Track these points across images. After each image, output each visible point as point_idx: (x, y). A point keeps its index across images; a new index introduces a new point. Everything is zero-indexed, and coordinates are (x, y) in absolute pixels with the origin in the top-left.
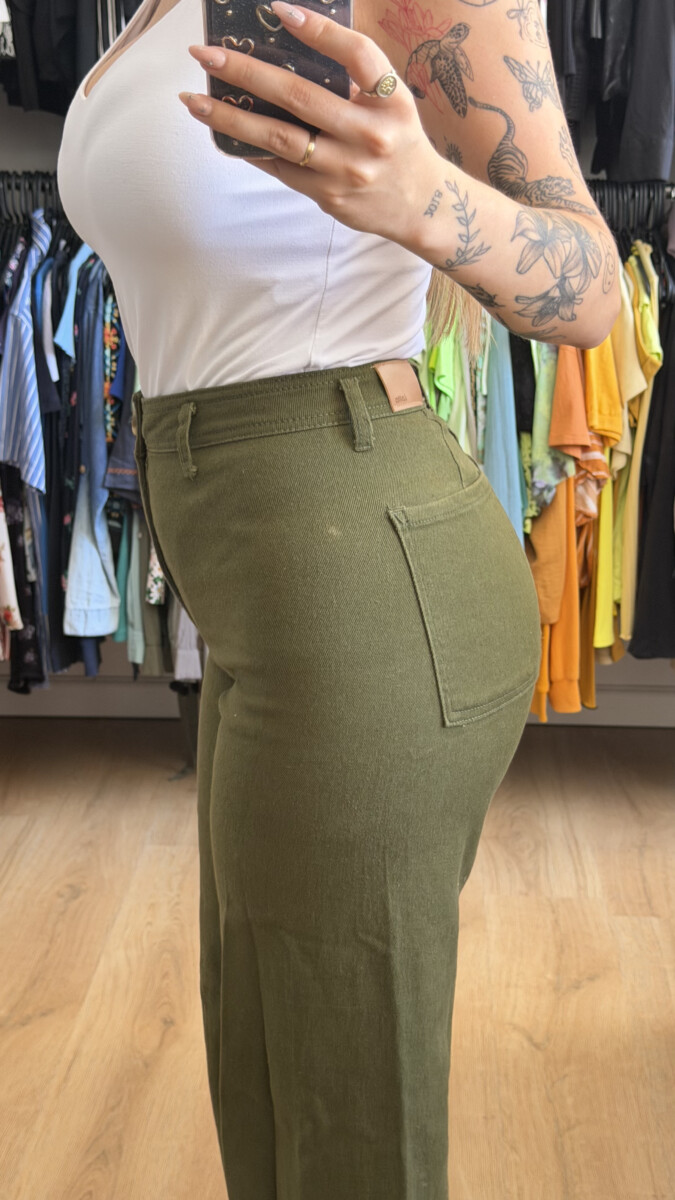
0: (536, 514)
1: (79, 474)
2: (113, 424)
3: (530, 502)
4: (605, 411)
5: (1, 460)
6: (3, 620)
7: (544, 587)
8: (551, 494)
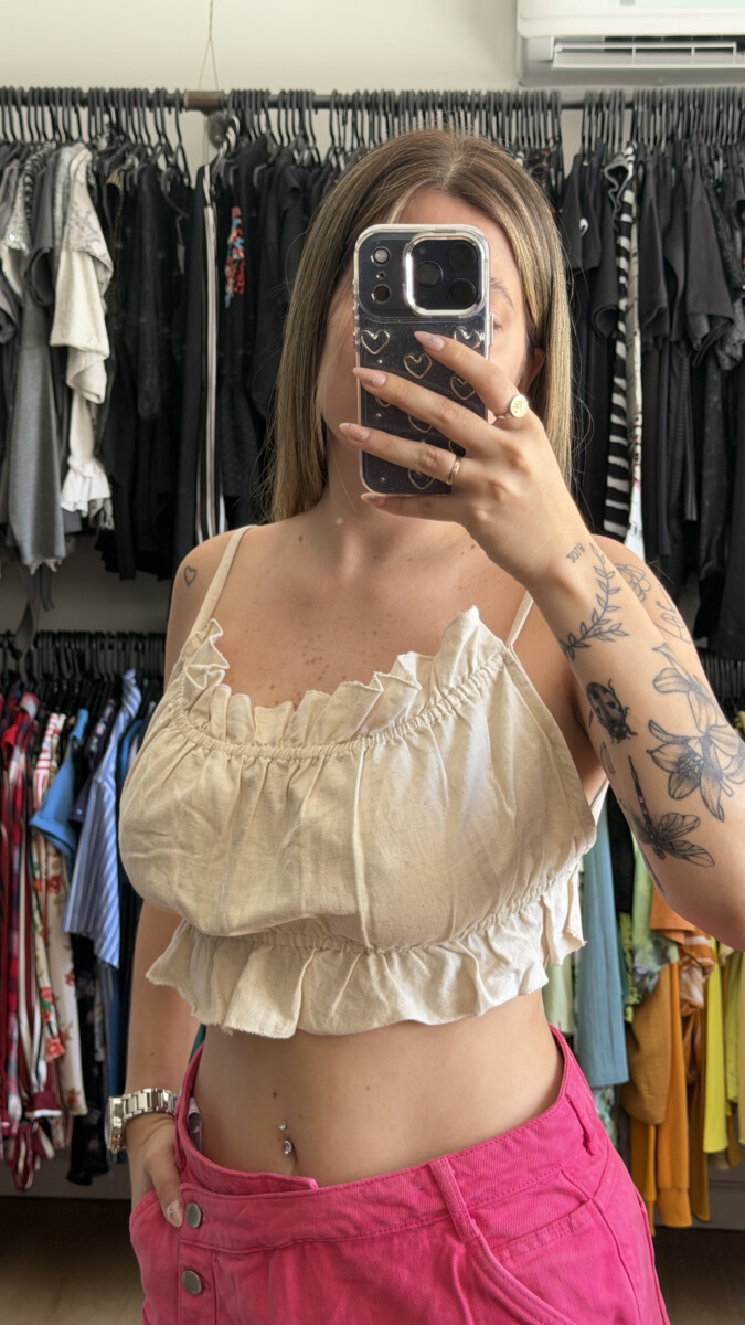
0: (637, 1002)
3: (630, 989)
5: (75, 931)
6: (67, 1104)
7: (648, 1083)
8: (653, 982)
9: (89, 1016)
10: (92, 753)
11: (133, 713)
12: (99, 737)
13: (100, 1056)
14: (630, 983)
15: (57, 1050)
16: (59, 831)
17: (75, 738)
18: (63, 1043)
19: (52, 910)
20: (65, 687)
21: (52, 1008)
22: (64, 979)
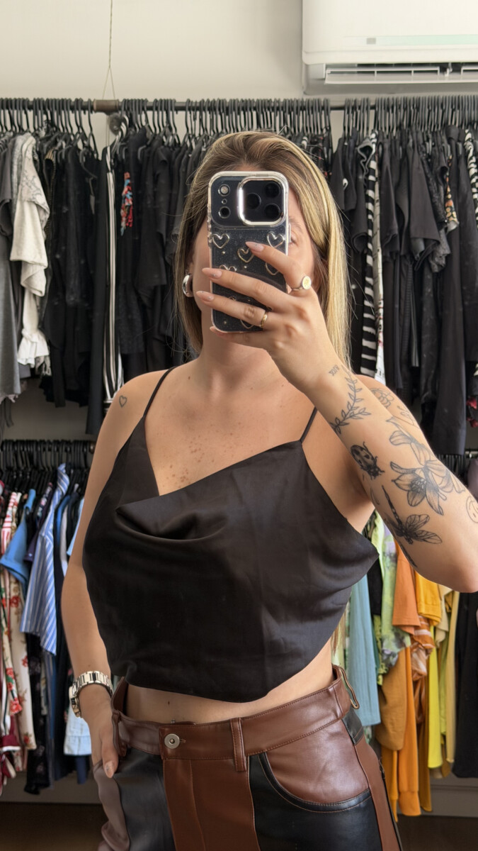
0: (385, 672)
3: (381, 664)
4: (430, 602)
5: (28, 631)
6: (23, 742)
7: (392, 724)
8: (395, 659)
9: (38, 686)
10: (38, 517)
11: (64, 492)
12: (43, 507)
13: (45, 712)
14: (381, 661)
15: (17, 708)
16: (18, 567)
17: (27, 508)
18: (20, 703)
19: (14, 618)
20: (21, 475)
21: (14, 681)
22: (21, 663)
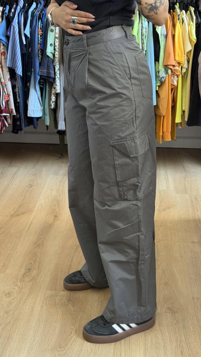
0: (159, 85)
1: (32, 71)
2: (41, 57)
3: (158, 82)
4: (180, 55)
5: (10, 66)
6: (10, 112)
7: (162, 106)
8: (164, 79)
9: (15, 90)
11: (22, 7)
12: (13, 13)
13: (18, 100)
14: (158, 80)
16: (4, 39)
17: (6, 13)
18: (8, 96)
19: (3, 61)
21: (5, 87)
22: (8, 80)
